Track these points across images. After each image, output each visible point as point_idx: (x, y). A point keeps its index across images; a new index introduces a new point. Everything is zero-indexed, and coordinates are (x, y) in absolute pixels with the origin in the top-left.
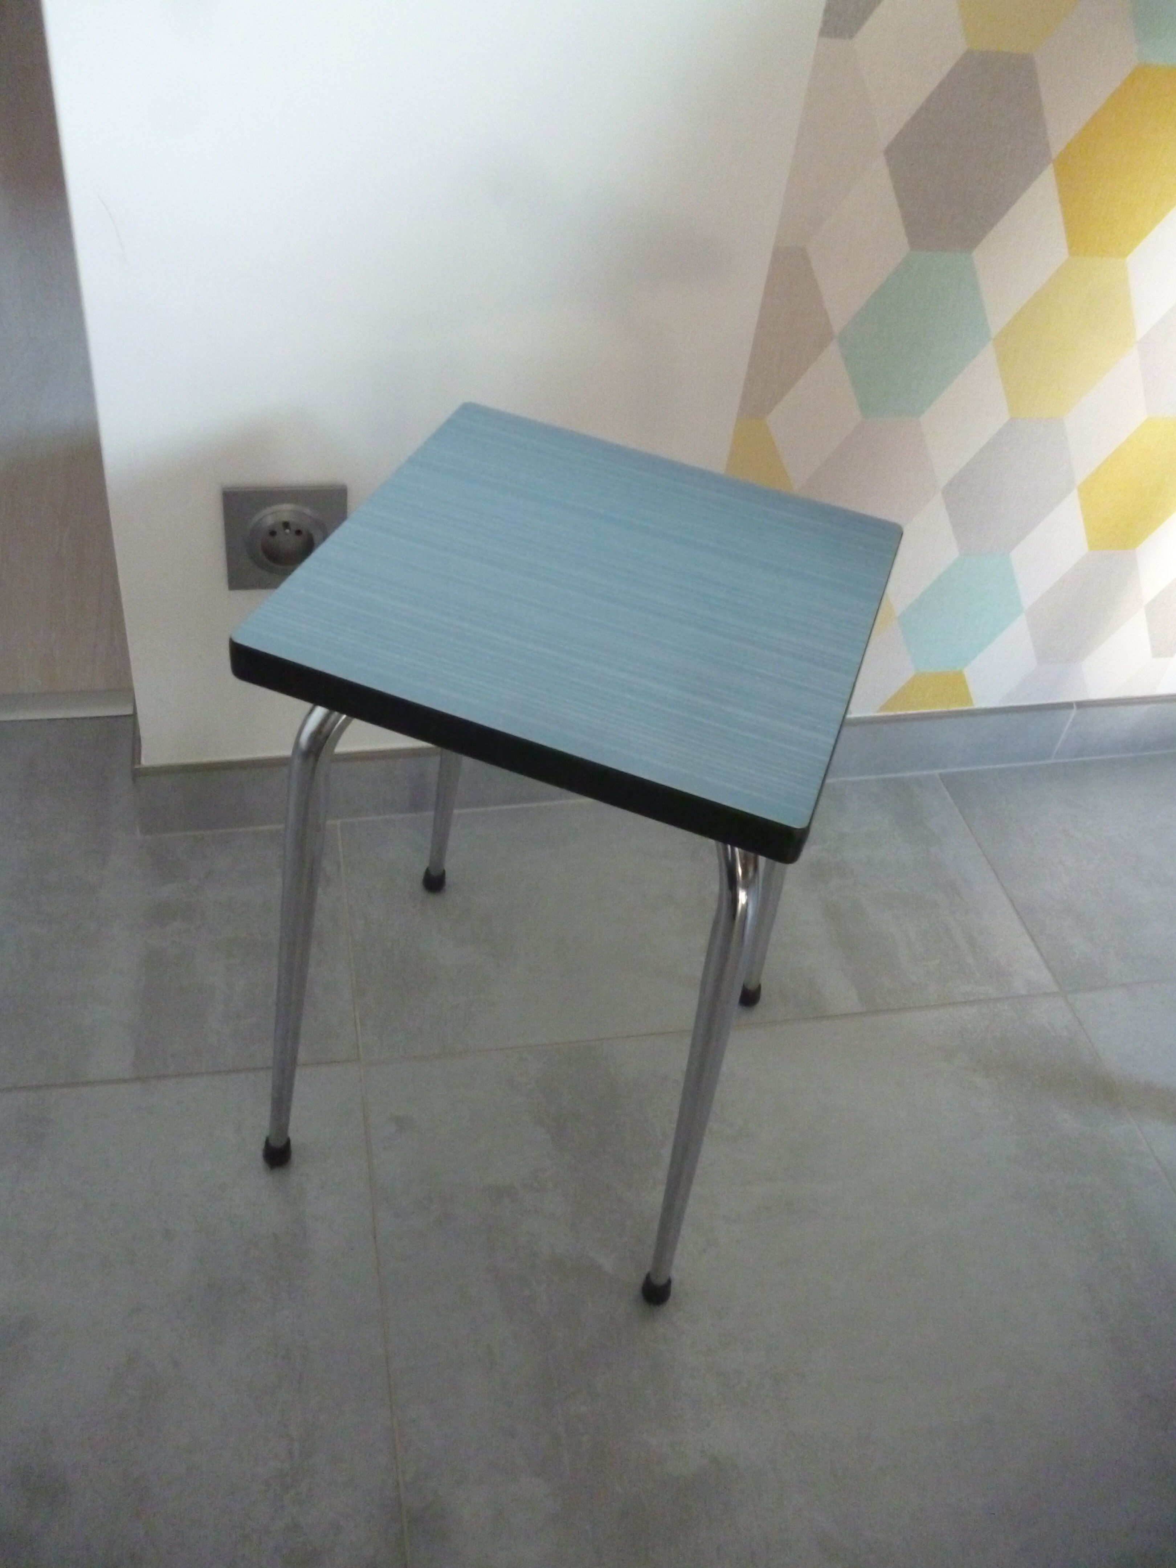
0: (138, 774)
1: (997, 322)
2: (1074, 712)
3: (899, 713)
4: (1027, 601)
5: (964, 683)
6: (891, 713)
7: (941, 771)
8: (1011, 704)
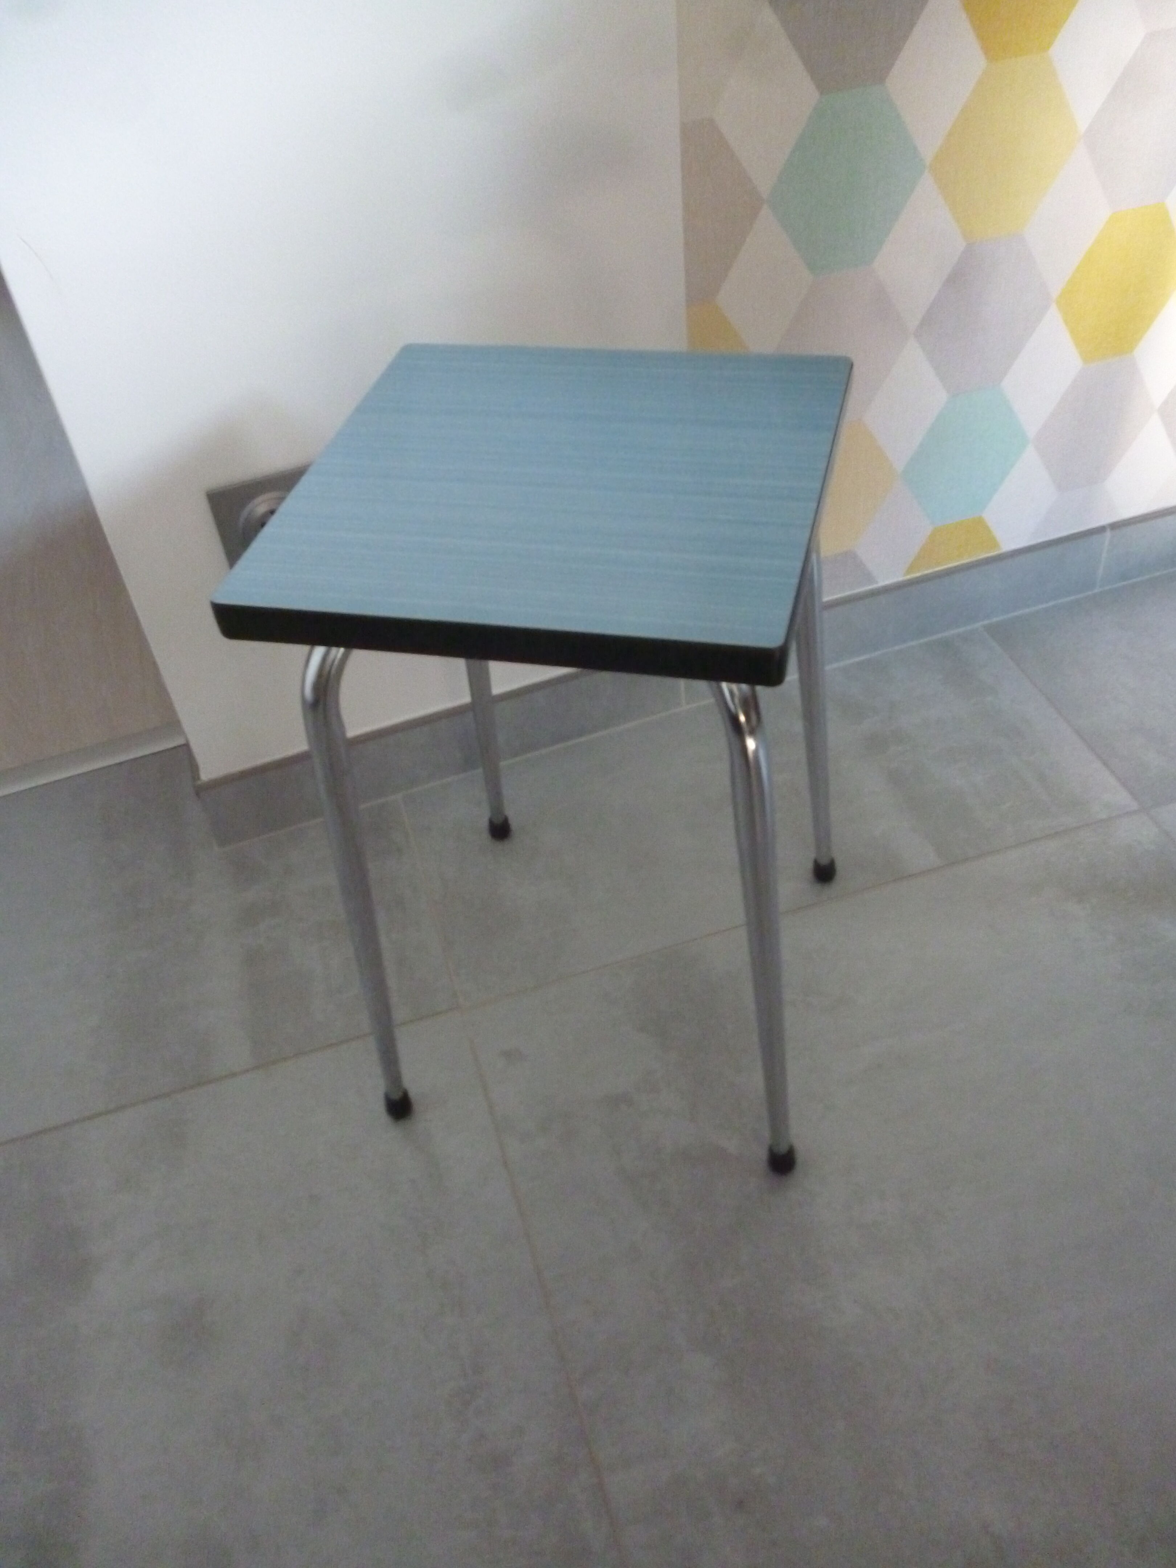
0: (202, 790)
1: (928, 148)
2: (1108, 534)
3: (926, 572)
4: (1032, 429)
5: (987, 528)
6: (918, 574)
7: (986, 622)
8: (1040, 540)
